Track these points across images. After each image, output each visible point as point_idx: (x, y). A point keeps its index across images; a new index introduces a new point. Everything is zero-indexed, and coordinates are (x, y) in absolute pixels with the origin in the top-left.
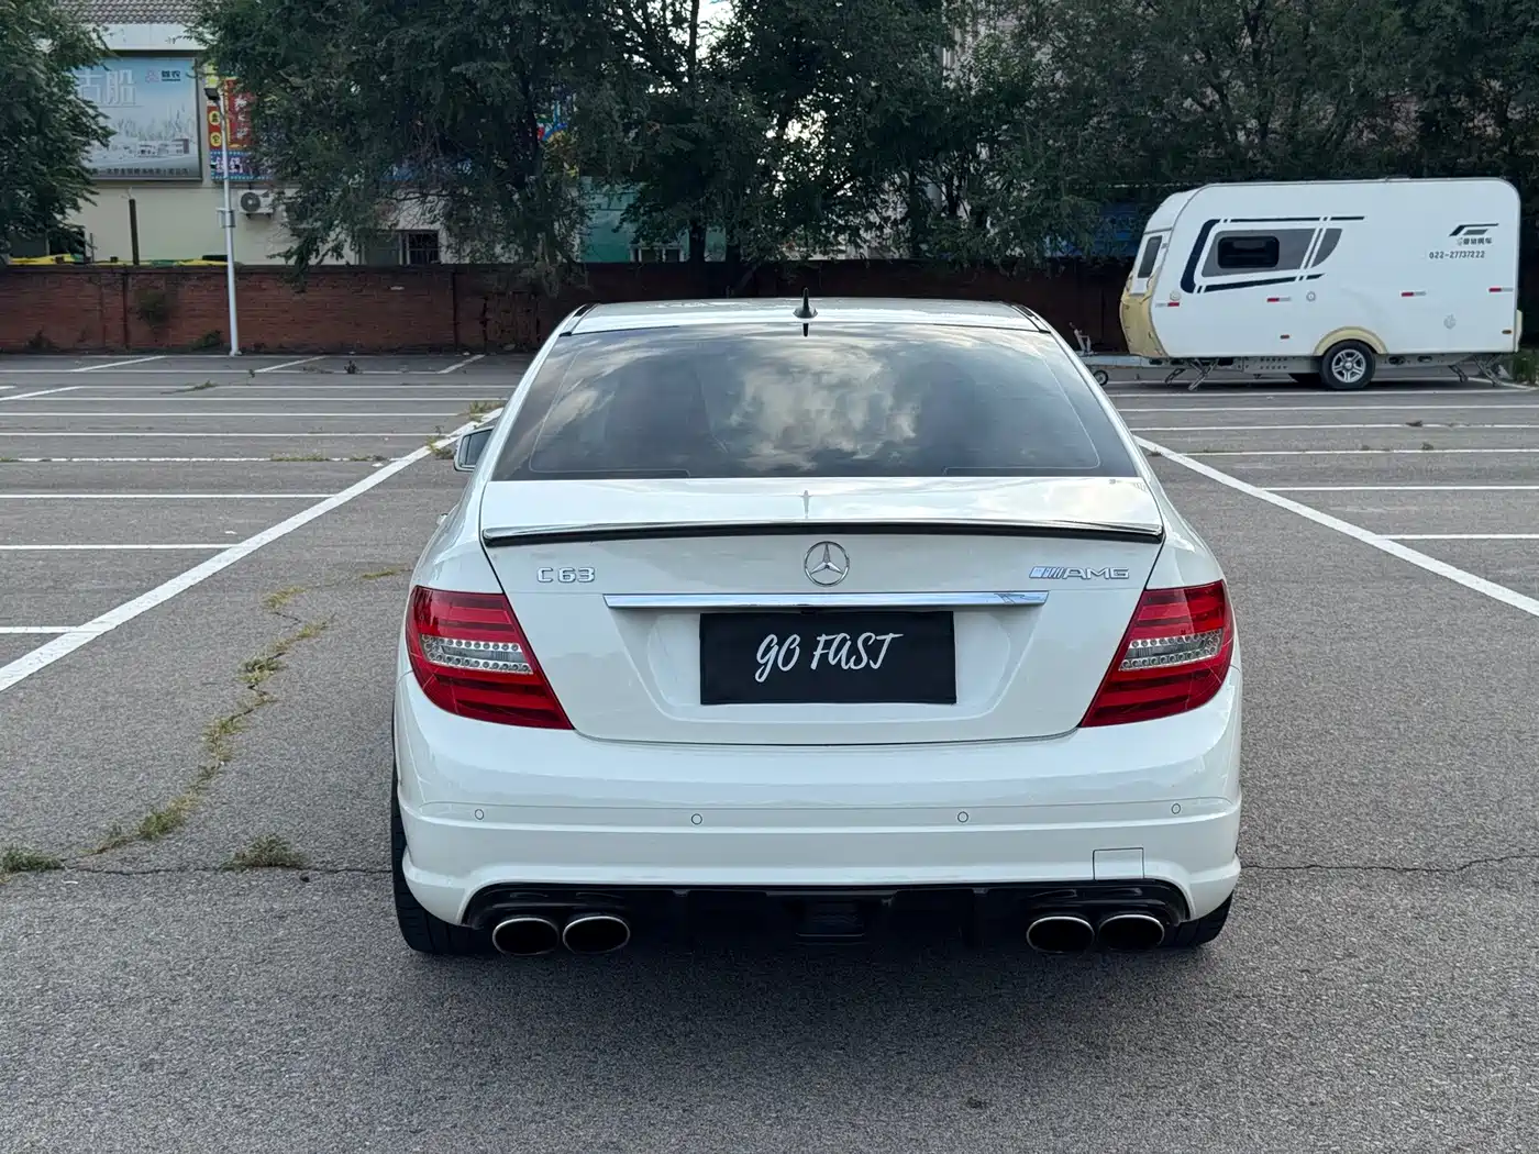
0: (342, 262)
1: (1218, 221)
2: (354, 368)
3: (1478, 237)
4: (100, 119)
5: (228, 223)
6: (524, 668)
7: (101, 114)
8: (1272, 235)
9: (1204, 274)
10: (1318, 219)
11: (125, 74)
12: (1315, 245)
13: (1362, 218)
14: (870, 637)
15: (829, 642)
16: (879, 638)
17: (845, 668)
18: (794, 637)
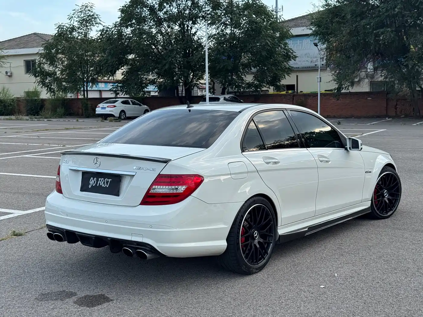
0: (348, 91)
2: (340, 123)
4: (294, 53)
5: (319, 81)
6: (59, 181)
7: (294, 52)
11: (308, 41)
14: (107, 180)
15: (100, 180)
16: (108, 180)
17: (103, 186)
18: (96, 178)
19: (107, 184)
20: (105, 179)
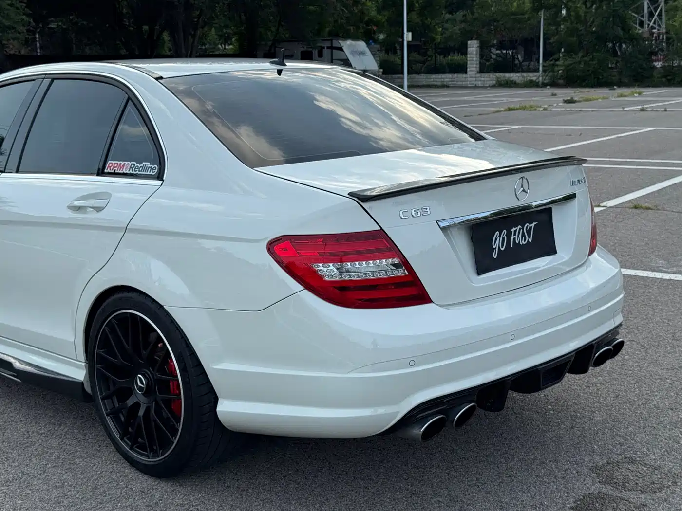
6: (402, 272)
14: (528, 226)
15: (515, 231)
16: (531, 226)
17: (521, 244)
18: (505, 231)
19: (529, 237)
20: (524, 225)
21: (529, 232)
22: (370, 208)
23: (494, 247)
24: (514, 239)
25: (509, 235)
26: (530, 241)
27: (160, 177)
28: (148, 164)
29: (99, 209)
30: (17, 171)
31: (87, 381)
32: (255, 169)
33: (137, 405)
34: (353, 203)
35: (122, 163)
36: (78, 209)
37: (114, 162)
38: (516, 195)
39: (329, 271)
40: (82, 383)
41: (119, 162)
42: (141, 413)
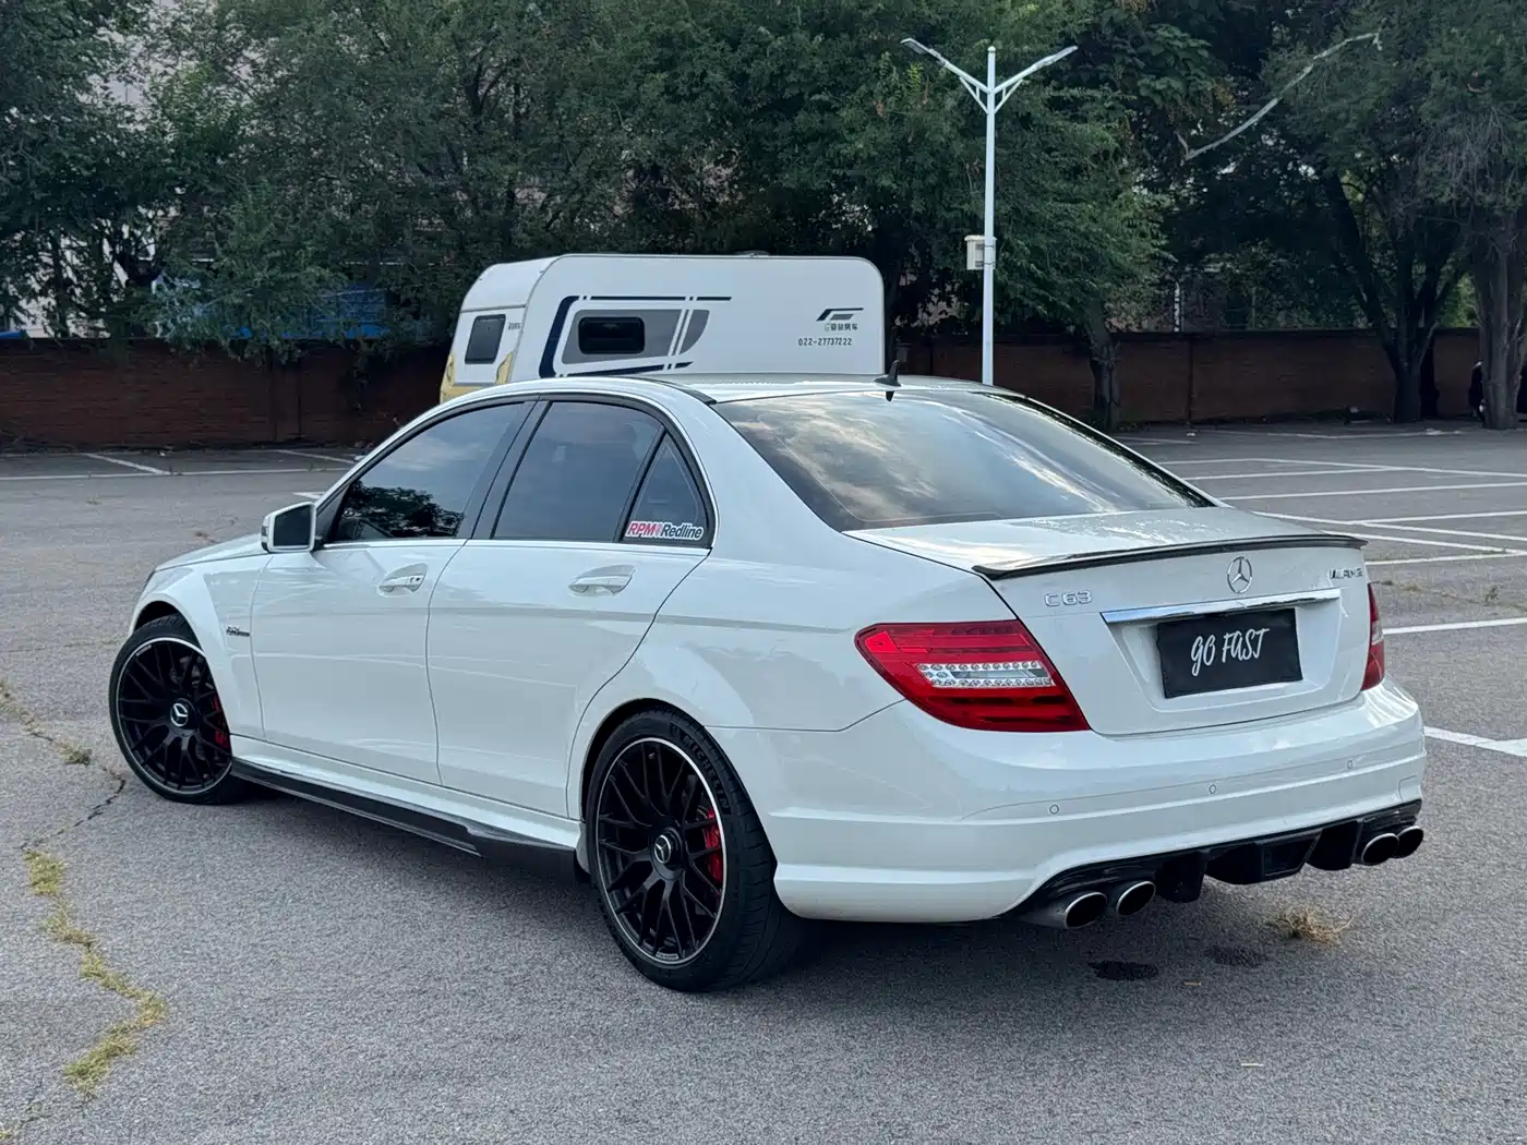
1: (576, 298)
3: (844, 322)
6: (1046, 681)
8: (639, 316)
9: (566, 360)
10: (683, 298)
12: (682, 328)
13: (728, 299)
14: (1252, 633)
15: (1230, 639)
16: (1258, 633)
17: (1240, 659)
18: (1212, 636)
19: (1255, 649)
20: (1246, 631)
21: (1254, 642)
22: (1002, 589)
23: (1194, 659)
24: (1229, 651)
25: (1219, 644)
26: (1256, 656)
27: (706, 543)
28: (690, 526)
29: (615, 589)
30: (492, 537)
31: (582, 850)
32: (845, 532)
33: (660, 885)
34: (978, 581)
35: (652, 524)
36: (585, 589)
37: (639, 523)
38: (1229, 583)
39: (941, 675)
40: (575, 852)
41: (647, 523)
42: (667, 893)
